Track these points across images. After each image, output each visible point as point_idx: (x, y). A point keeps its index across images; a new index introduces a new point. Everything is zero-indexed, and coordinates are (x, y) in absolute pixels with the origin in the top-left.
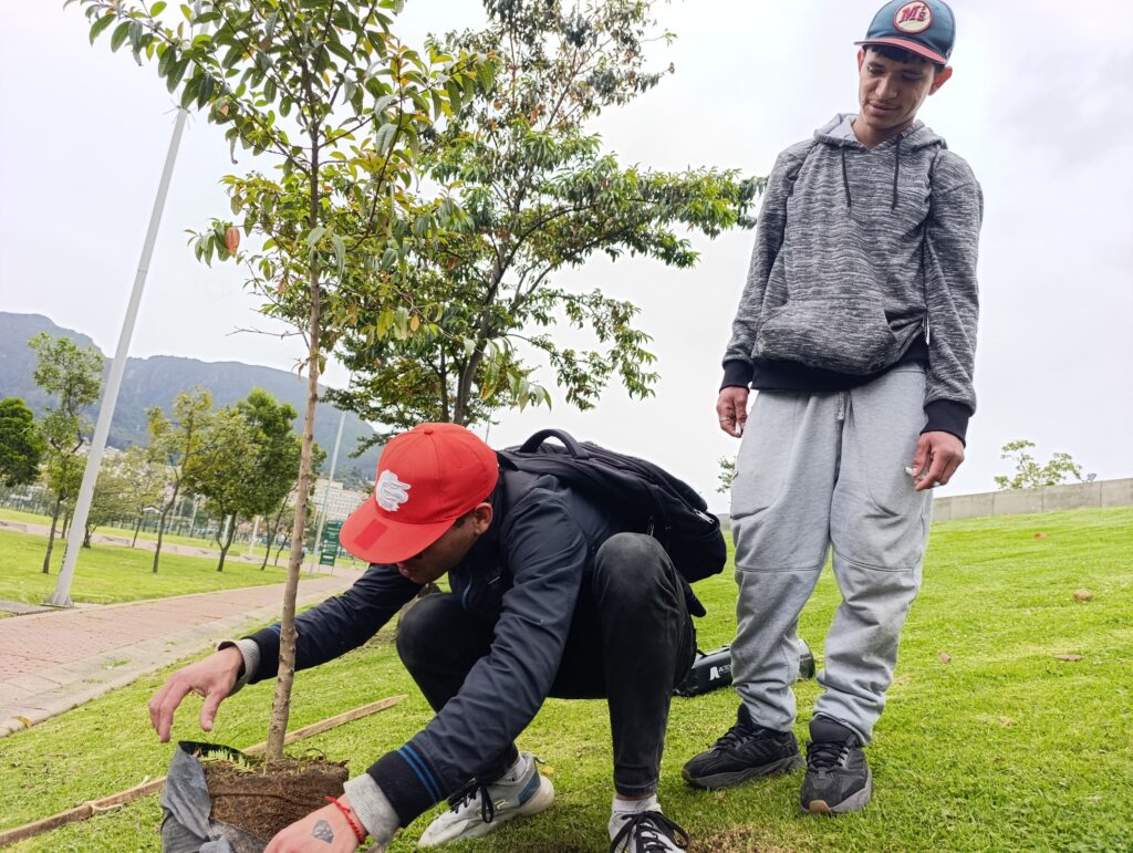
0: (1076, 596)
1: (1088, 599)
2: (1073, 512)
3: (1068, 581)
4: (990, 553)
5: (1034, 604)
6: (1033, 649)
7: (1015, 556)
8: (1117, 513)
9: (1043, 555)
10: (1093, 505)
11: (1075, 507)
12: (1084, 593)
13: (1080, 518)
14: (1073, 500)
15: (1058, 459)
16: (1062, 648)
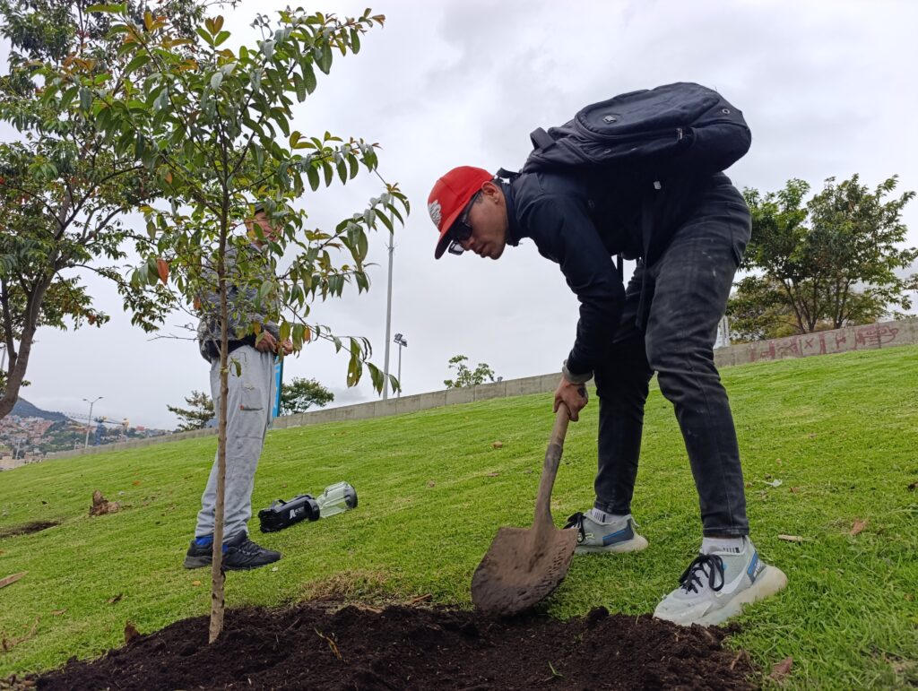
0: (495, 446)
1: (501, 446)
2: (491, 400)
3: (490, 438)
4: (447, 427)
5: (474, 453)
6: (476, 474)
7: (461, 428)
8: (514, 400)
9: (477, 426)
10: (502, 396)
11: (492, 398)
12: (498, 443)
13: (494, 403)
14: (491, 393)
15: (481, 368)
16: (489, 471)
